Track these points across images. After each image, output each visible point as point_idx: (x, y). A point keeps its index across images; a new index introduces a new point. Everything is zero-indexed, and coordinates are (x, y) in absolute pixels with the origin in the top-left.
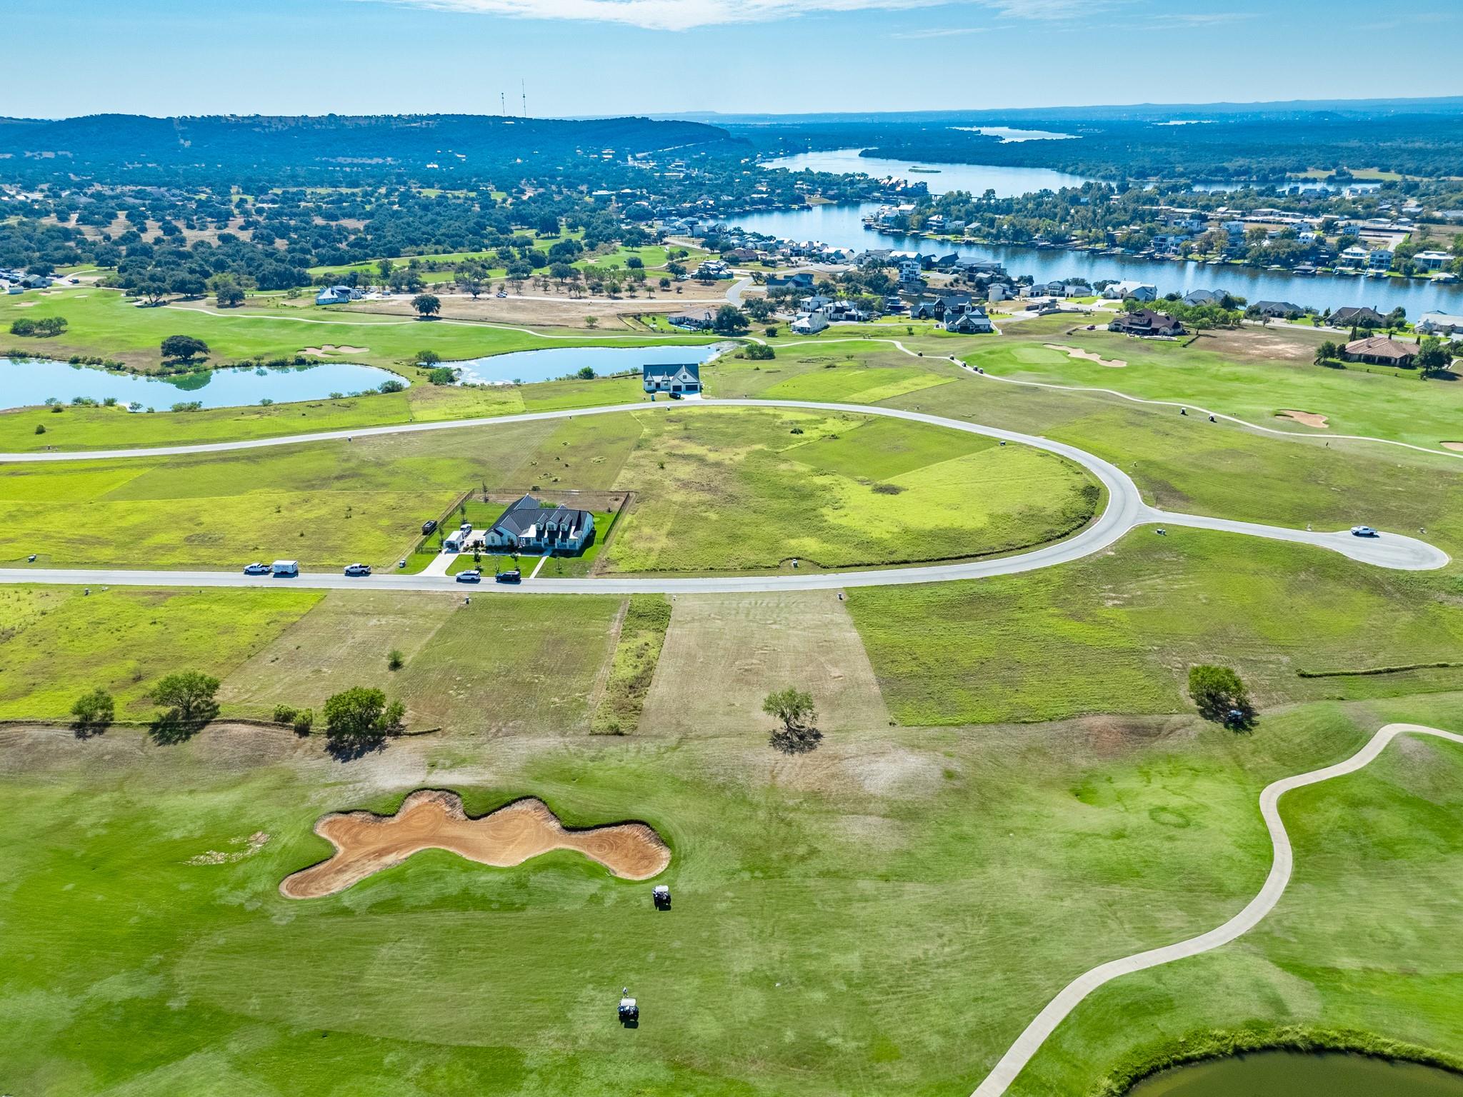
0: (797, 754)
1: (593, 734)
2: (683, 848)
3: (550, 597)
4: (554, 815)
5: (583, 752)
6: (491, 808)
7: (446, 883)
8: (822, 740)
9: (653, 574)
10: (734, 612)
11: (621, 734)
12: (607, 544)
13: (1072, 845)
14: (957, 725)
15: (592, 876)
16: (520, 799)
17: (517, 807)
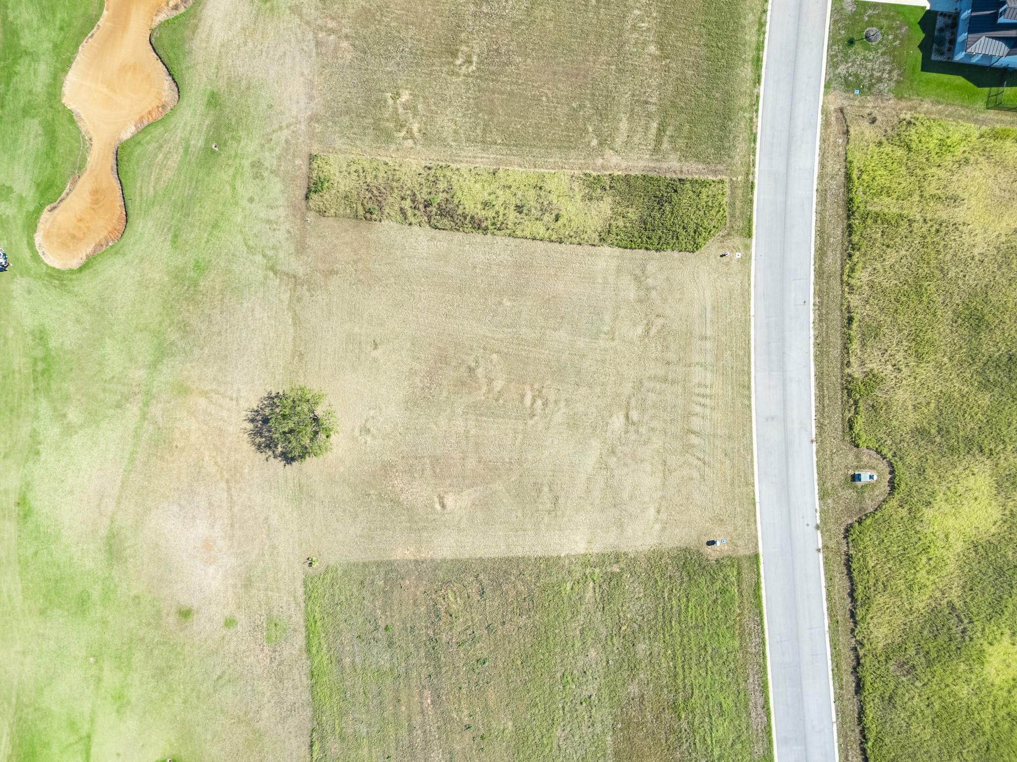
0: (250, 426)
1: (312, 158)
2: (75, 283)
3: (751, 37)
4: (143, 130)
5: (272, 150)
6: (161, 52)
7: (38, 29)
8: (278, 464)
9: (836, 211)
10: (671, 356)
11: (307, 198)
12: (992, 114)
13: (72, 725)
14: (309, 651)
15: (38, 185)
16: (177, 86)
17: (167, 83)
